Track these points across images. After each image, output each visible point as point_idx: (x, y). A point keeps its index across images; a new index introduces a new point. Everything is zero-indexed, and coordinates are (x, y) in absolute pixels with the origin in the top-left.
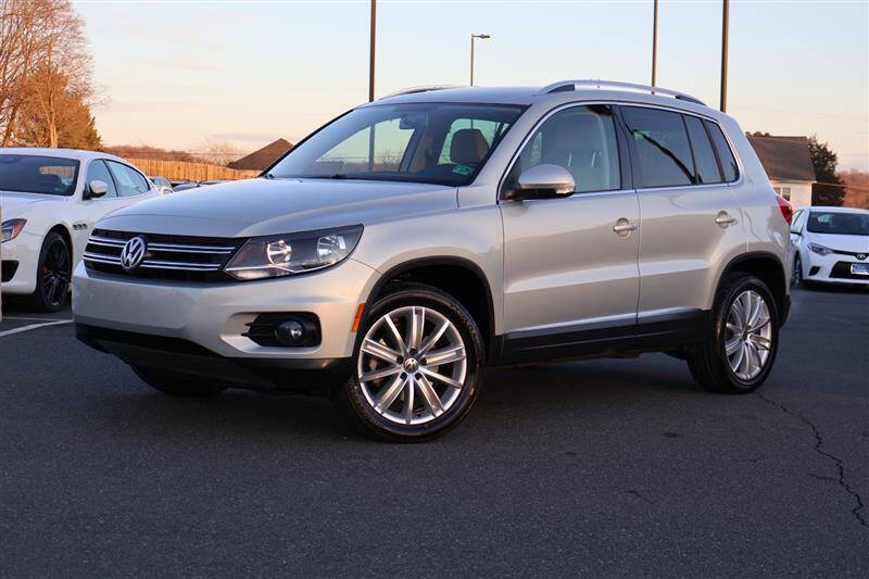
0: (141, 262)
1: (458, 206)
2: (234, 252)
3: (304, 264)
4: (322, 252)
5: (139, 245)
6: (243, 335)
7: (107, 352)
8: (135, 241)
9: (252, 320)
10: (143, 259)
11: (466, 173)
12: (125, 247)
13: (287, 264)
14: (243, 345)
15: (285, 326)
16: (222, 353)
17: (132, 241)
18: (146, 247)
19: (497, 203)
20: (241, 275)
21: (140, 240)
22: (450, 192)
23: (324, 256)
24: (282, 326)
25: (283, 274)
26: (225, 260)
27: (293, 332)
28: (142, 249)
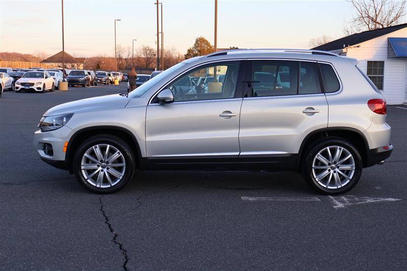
1: (125, 106)
6: (42, 150)
9: (43, 145)
19: (148, 104)
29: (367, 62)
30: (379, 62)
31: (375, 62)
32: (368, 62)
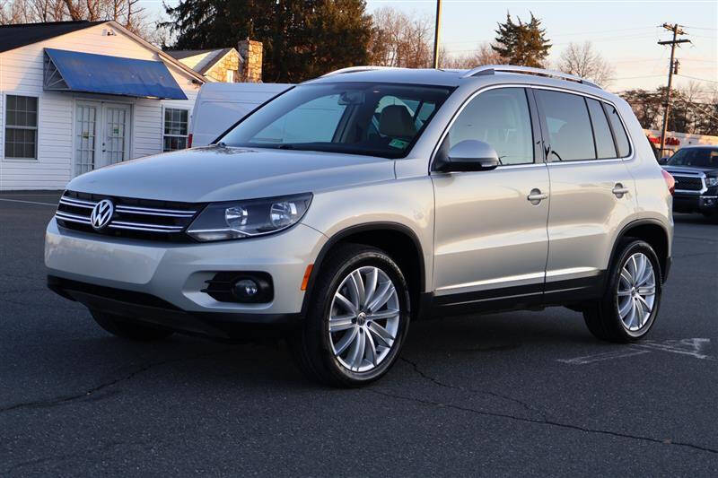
0: (110, 223)
1: (395, 177)
2: (195, 216)
3: (259, 227)
4: (275, 217)
5: (108, 207)
6: (202, 291)
7: (75, 300)
8: (104, 203)
9: (211, 277)
10: (112, 219)
11: (401, 147)
12: (95, 209)
13: (243, 228)
14: (202, 300)
15: (241, 284)
16: (182, 307)
17: (101, 203)
18: (115, 208)
19: (429, 174)
20: (201, 237)
21: (109, 203)
22: (388, 164)
23: (276, 221)
24: (237, 284)
25: (240, 236)
26: (187, 223)
27: (248, 290)
28: (111, 210)
29: (5, 96)
30: (29, 97)
31: (22, 98)
32: (8, 96)
